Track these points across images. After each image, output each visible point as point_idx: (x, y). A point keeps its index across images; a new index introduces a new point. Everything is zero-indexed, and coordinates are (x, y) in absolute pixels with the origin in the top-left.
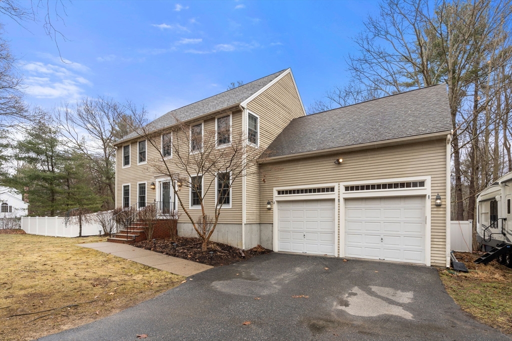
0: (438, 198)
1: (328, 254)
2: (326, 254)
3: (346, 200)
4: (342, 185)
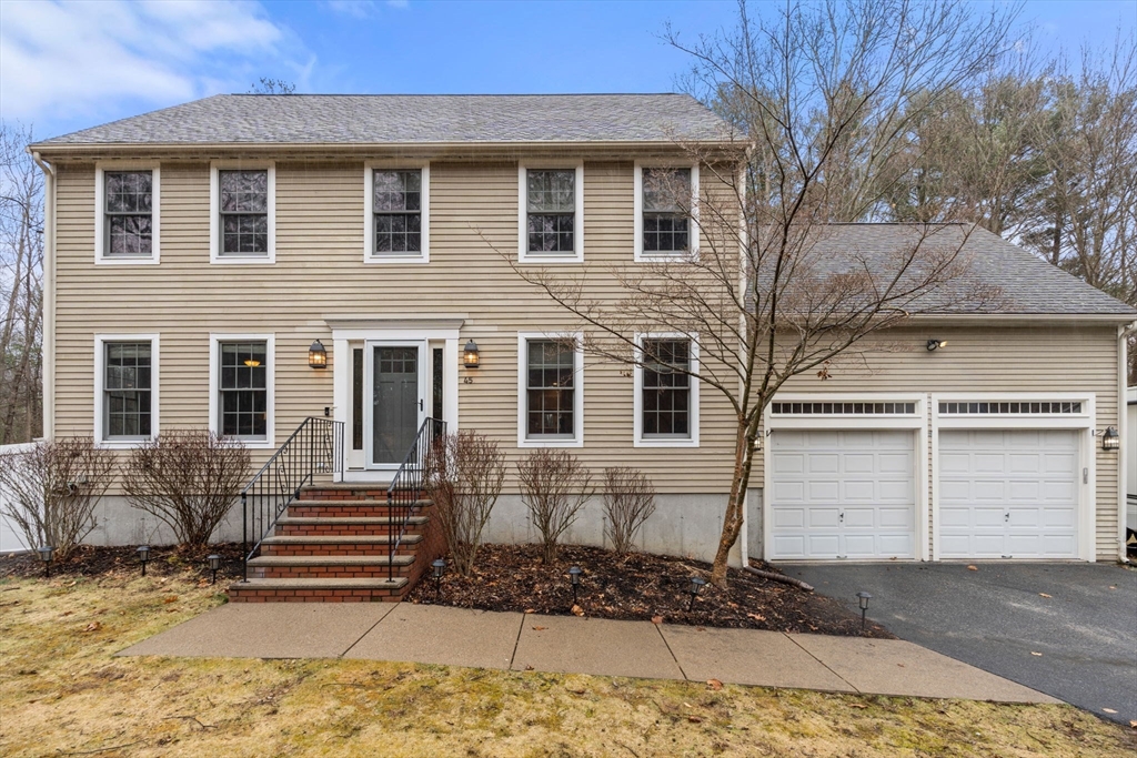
0: (1108, 434)
1: (899, 556)
2: (893, 556)
3: (942, 432)
4: (937, 398)
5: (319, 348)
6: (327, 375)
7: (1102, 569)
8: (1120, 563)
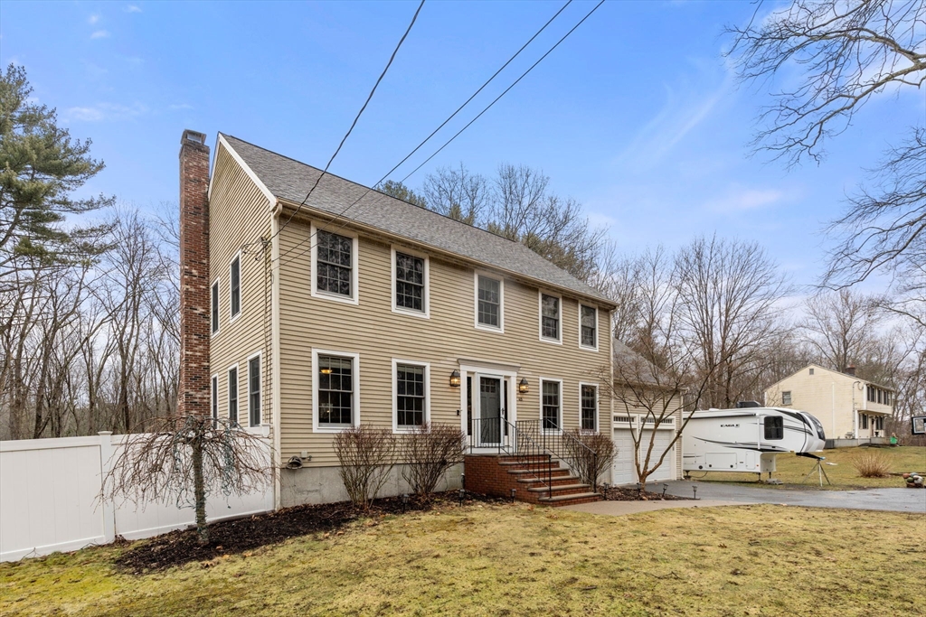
5: (454, 375)
6: (457, 391)
7: (675, 481)
8: (681, 480)
